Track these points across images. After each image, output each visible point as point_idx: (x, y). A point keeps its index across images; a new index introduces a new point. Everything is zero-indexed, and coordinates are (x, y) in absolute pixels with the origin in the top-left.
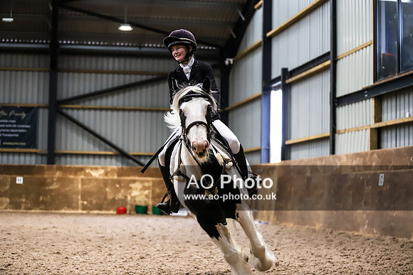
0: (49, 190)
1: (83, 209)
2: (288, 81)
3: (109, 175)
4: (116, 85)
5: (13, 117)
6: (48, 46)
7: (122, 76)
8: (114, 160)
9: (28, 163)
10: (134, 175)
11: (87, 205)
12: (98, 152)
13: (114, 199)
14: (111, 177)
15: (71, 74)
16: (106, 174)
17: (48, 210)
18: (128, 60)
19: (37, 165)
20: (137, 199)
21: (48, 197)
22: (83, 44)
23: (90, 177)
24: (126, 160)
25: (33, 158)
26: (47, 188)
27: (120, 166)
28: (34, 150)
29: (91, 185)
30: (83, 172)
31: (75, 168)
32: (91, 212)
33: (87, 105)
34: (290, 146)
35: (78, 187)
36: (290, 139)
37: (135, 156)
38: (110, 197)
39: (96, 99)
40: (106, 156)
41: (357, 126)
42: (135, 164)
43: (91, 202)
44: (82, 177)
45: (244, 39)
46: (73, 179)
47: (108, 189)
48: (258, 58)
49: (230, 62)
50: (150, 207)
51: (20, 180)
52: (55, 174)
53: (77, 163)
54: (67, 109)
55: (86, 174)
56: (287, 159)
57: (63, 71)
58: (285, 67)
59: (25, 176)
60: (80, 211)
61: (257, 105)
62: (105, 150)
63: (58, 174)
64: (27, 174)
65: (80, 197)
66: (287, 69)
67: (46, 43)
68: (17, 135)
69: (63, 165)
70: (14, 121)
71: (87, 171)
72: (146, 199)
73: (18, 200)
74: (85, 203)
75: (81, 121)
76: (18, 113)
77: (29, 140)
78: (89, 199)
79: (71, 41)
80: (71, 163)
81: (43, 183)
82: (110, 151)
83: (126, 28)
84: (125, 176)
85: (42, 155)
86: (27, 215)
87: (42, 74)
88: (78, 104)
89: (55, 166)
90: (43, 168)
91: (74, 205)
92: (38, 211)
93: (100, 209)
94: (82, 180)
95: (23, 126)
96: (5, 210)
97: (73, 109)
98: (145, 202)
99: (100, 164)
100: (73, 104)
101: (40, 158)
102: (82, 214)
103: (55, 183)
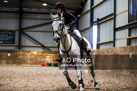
0: (19, 58)
1: (30, 64)
2: (99, 23)
3: (39, 53)
4: (41, 23)
5: (7, 34)
6: (19, 10)
7: (43, 20)
8: (40, 48)
9: (12, 49)
10: (47, 53)
11: (31, 63)
12: (35, 45)
13: (40, 61)
14: (40, 54)
15: (26, 20)
16: (38, 53)
17: (18, 64)
18: (45, 15)
19: (15, 50)
20: (48, 61)
21: (19, 60)
22: (31, 10)
23: (32, 54)
24: (45, 48)
25: (14, 47)
26: (18, 57)
27: (42, 50)
28: (14, 45)
29: (33, 56)
30: (30, 52)
31: (27, 51)
32: (33, 65)
33: (32, 30)
34: (100, 44)
35: (28, 57)
36: (99, 42)
37: (47, 47)
38: (39, 60)
39: (35, 28)
40: (38, 47)
41: (122, 38)
42: (47, 49)
43: (33, 62)
44: (30, 54)
45: (84, 8)
46: (27, 54)
47: (38, 58)
48: (89, 15)
49: (79, 16)
50: (52, 64)
51: (9, 55)
52: (21, 53)
53: (28, 49)
54: (25, 31)
55: (31, 53)
56: (98, 49)
57: (24, 19)
58: (98, 18)
59: (11, 53)
60: (29, 65)
61: (88, 30)
62: (38, 45)
63: (22, 53)
64: (12, 53)
65: (29, 60)
66: (99, 19)
67: (18, 9)
68: (8, 40)
69: (23, 50)
70: (7, 35)
71: (32, 52)
72: (51, 61)
73: (8, 61)
74: (31, 62)
75: (29, 35)
76: (9, 32)
77: (12, 41)
78: (32, 61)
79: (26, 9)
80: (26, 49)
81: (17, 56)
82: (39, 45)
83: (45, 5)
84: (44, 53)
85: (17, 46)
86: (11, 66)
87: (17, 19)
88: (29, 30)
89: (21, 50)
90: (17, 51)
91: (27, 63)
92: (15, 65)
93: (36, 64)
94: (30, 55)
95: (10, 37)
96: (4, 65)
97: (27, 31)
98: (51, 62)
99: (36, 50)
100: (27, 30)
101: (16, 47)
102: (30, 66)
103: (21, 56)
